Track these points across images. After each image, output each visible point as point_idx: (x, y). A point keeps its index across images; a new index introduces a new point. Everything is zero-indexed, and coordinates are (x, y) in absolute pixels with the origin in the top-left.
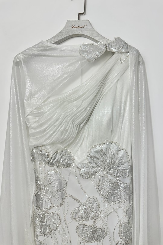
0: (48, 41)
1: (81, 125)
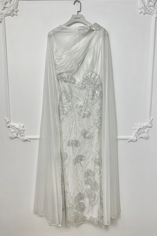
0: (63, 25)
1: (79, 65)
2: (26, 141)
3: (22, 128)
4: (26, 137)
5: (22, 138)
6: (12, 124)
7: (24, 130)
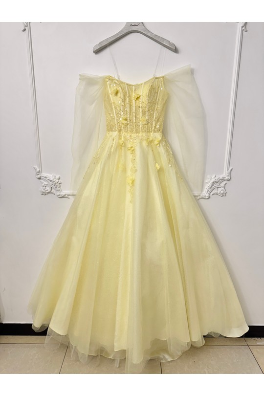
2: (63, 197)
3: (58, 181)
4: (63, 193)
5: (58, 193)
6: (44, 174)
7: (61, 183)
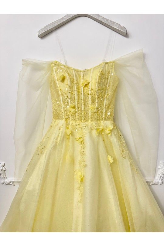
2: (8, 184)
3: (1, 168)
4: (7, 181)
5: (2, 181)
7: (6, 170)
